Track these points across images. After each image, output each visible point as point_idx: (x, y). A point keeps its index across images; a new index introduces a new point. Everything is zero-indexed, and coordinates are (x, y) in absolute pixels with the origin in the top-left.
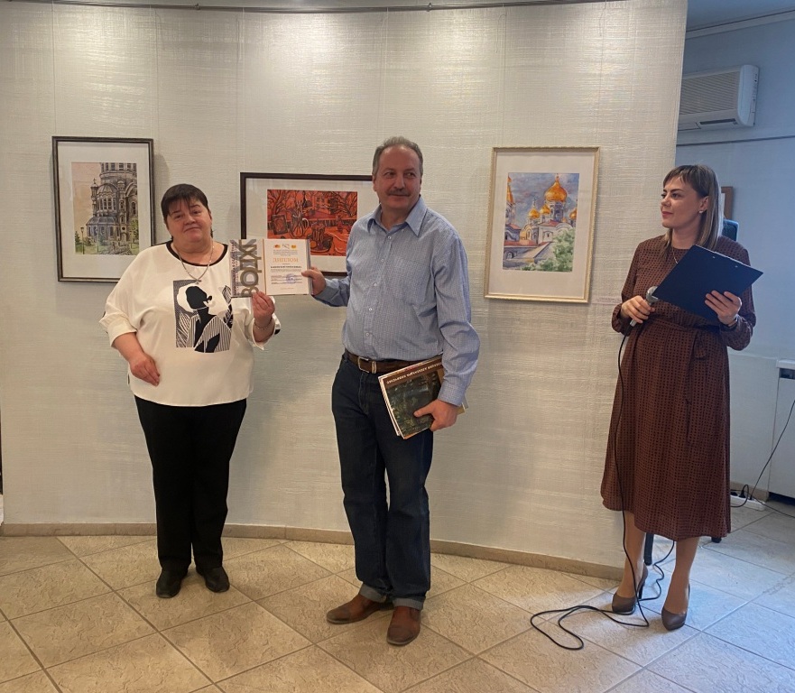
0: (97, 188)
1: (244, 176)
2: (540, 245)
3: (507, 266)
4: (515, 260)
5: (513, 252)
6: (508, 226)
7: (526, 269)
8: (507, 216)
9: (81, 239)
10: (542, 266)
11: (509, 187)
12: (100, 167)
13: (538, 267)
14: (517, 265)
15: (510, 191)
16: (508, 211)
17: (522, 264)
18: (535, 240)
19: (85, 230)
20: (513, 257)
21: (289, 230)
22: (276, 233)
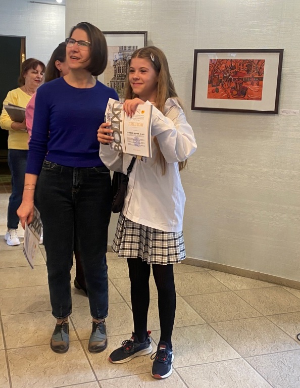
0: (117, 61)
1: (197, 52)
12: (118, 48)
19: (110, 84)
21: (221, 84)
22: (213, 86)
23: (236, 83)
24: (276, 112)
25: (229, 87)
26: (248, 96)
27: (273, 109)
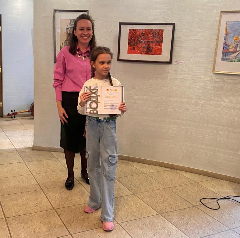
0: (68, 29)
1: (121, 24)
2: (238, 51)
3: (223, 60)
4: (226, 57)
5: (226, 54)
6: (225, 44)
7: (231, 61)
8: (225, 39)
10: (238, 60)
11: (226, 27)
12: (69, 21)
13: (236, 60)
14: (227, 60)
15: (227, 29)
16: (225, 37)
17: (229, 59)
18: (236, 49)
19: (64, 44)
20: (226, 56)
21: (136, 45)
22: (131, 46)
23: (145, 44)
24: (170, 62)
25: (141, 47)
26: (153, 53)
27: (168, 60)
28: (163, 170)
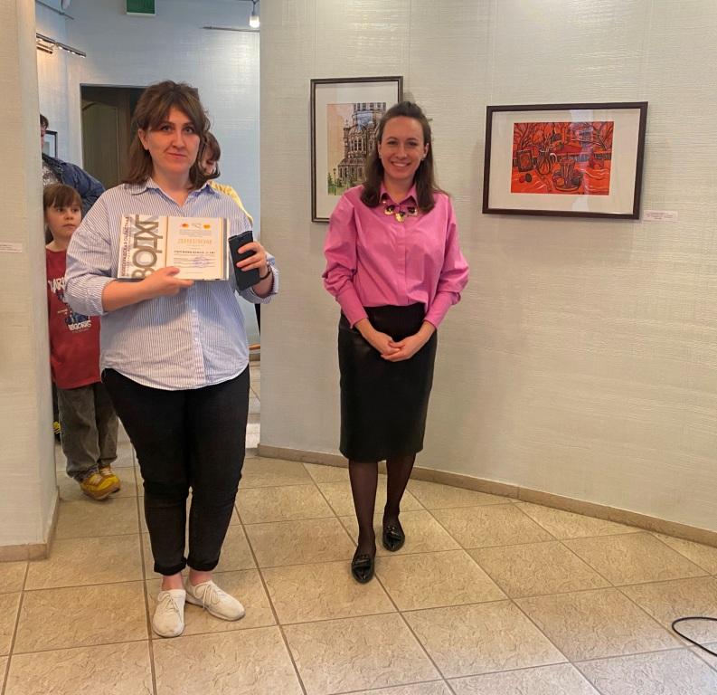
0: (349, 129)
9: (333, 180)
12: (352, 107)
19: (337, 172)
21: (535, 166)
22: (520, 170)
23: (562, 165)
25: (550, 172)
26: (584, 188)
27: (630, 211)
28: (617, 532)
